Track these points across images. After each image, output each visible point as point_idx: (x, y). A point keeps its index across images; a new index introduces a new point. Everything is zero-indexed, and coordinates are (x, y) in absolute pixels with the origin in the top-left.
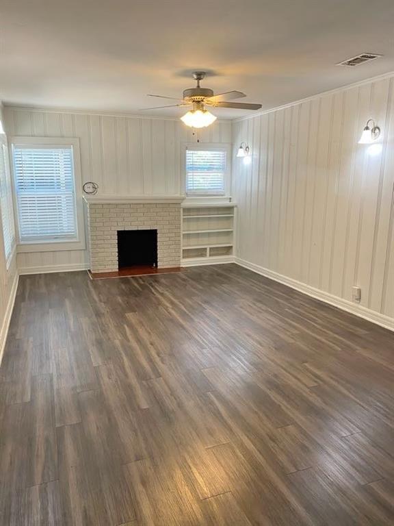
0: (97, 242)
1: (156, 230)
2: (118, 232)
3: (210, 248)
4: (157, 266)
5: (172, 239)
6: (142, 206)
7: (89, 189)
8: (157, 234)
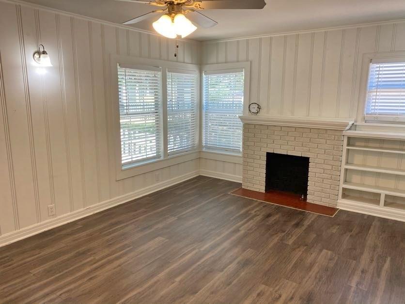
0: (248, 160)
1: (308, 158)
2: (267, 153)
3: (386, 196)
4: (305, 198)
5: (328, 172)
6: (294, 129)
7: (254, 109)
8: (308, 162)
